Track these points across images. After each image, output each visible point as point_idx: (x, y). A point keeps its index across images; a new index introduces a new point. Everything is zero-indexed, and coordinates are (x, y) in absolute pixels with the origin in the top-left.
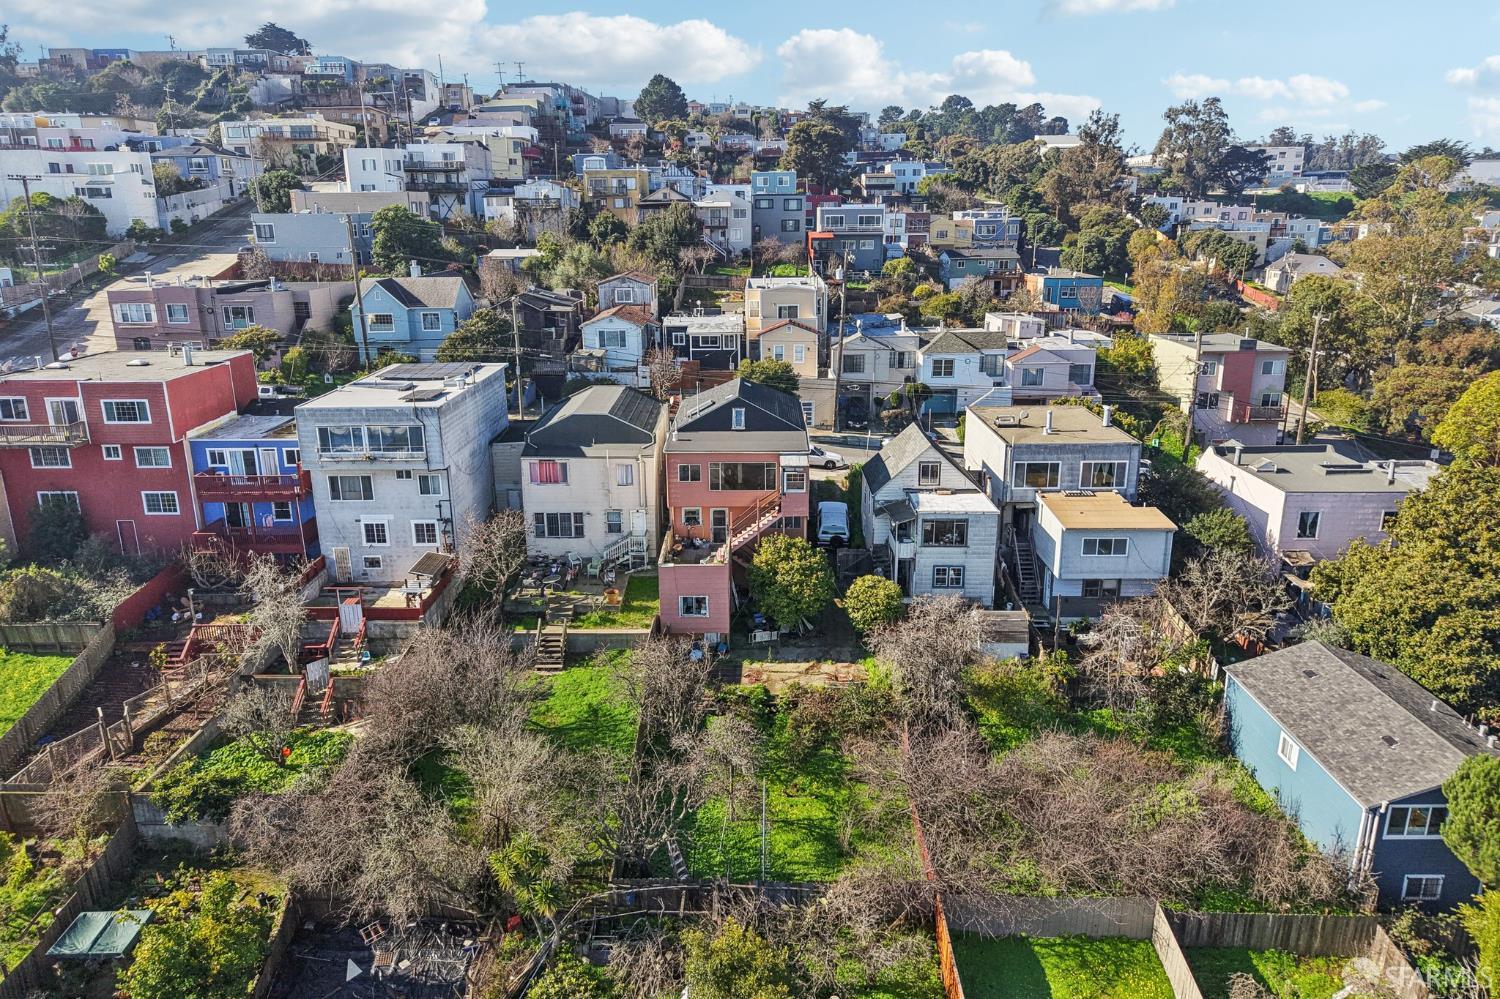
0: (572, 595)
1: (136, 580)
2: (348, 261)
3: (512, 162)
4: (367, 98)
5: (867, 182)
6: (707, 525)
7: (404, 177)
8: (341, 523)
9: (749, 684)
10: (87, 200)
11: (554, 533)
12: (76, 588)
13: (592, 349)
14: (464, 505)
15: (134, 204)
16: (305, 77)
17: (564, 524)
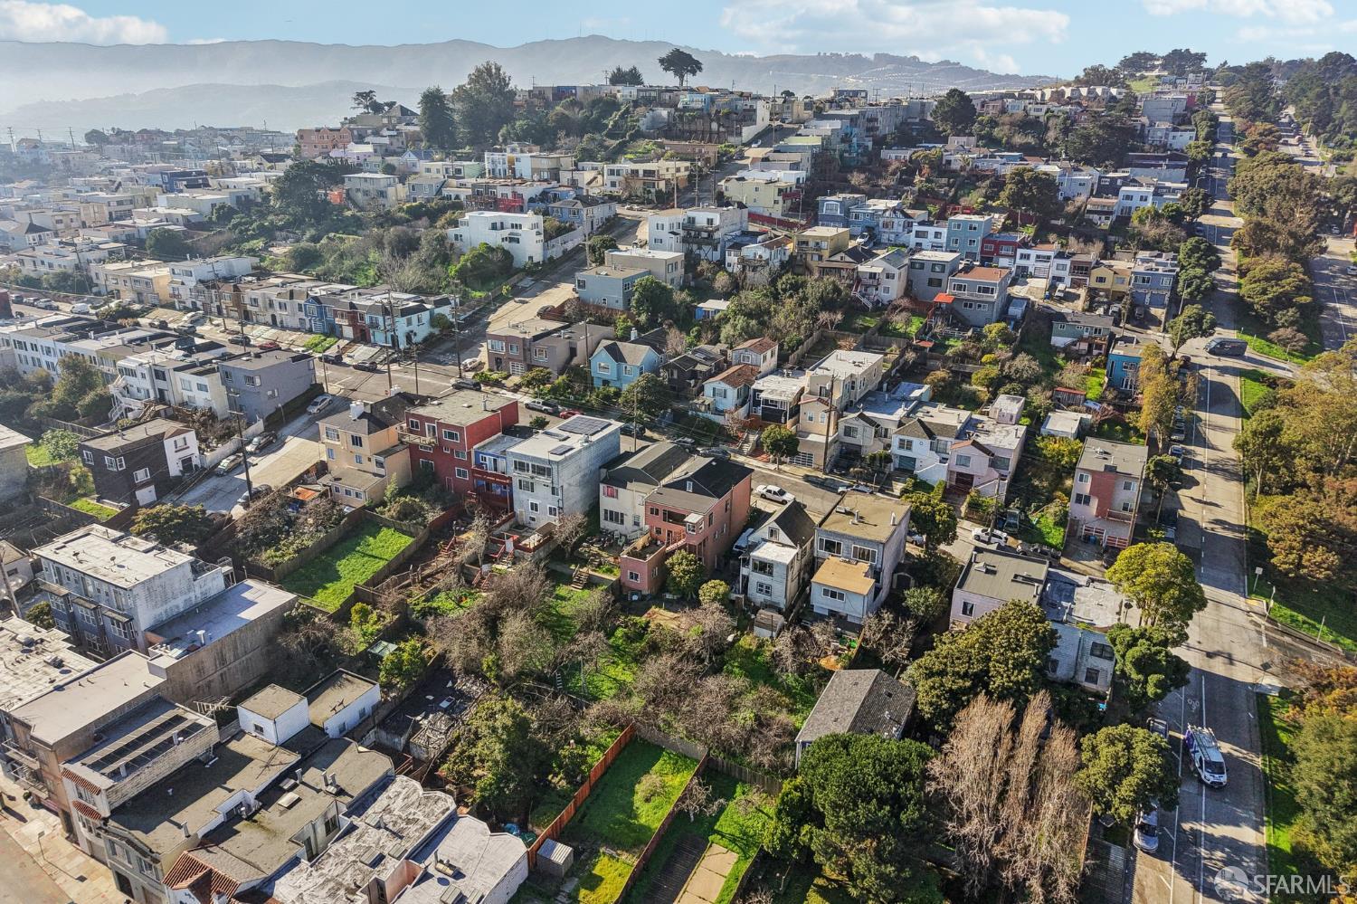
0: (604, 554)
1: (443, 509)
2: (620, 306)
3: (776, 202)
4: (714, 126)
5: (1089, 207)
6: (664, 535)
7: (682, 233)
8: (522, 501)
9: (644, 619)
10: (506, 245)
11: (611, 519)
12: (422, 508)
13: (708, 396)
14: (572, 501)
15: (531, 247)
16: (677, 110)
17: (616, 517)
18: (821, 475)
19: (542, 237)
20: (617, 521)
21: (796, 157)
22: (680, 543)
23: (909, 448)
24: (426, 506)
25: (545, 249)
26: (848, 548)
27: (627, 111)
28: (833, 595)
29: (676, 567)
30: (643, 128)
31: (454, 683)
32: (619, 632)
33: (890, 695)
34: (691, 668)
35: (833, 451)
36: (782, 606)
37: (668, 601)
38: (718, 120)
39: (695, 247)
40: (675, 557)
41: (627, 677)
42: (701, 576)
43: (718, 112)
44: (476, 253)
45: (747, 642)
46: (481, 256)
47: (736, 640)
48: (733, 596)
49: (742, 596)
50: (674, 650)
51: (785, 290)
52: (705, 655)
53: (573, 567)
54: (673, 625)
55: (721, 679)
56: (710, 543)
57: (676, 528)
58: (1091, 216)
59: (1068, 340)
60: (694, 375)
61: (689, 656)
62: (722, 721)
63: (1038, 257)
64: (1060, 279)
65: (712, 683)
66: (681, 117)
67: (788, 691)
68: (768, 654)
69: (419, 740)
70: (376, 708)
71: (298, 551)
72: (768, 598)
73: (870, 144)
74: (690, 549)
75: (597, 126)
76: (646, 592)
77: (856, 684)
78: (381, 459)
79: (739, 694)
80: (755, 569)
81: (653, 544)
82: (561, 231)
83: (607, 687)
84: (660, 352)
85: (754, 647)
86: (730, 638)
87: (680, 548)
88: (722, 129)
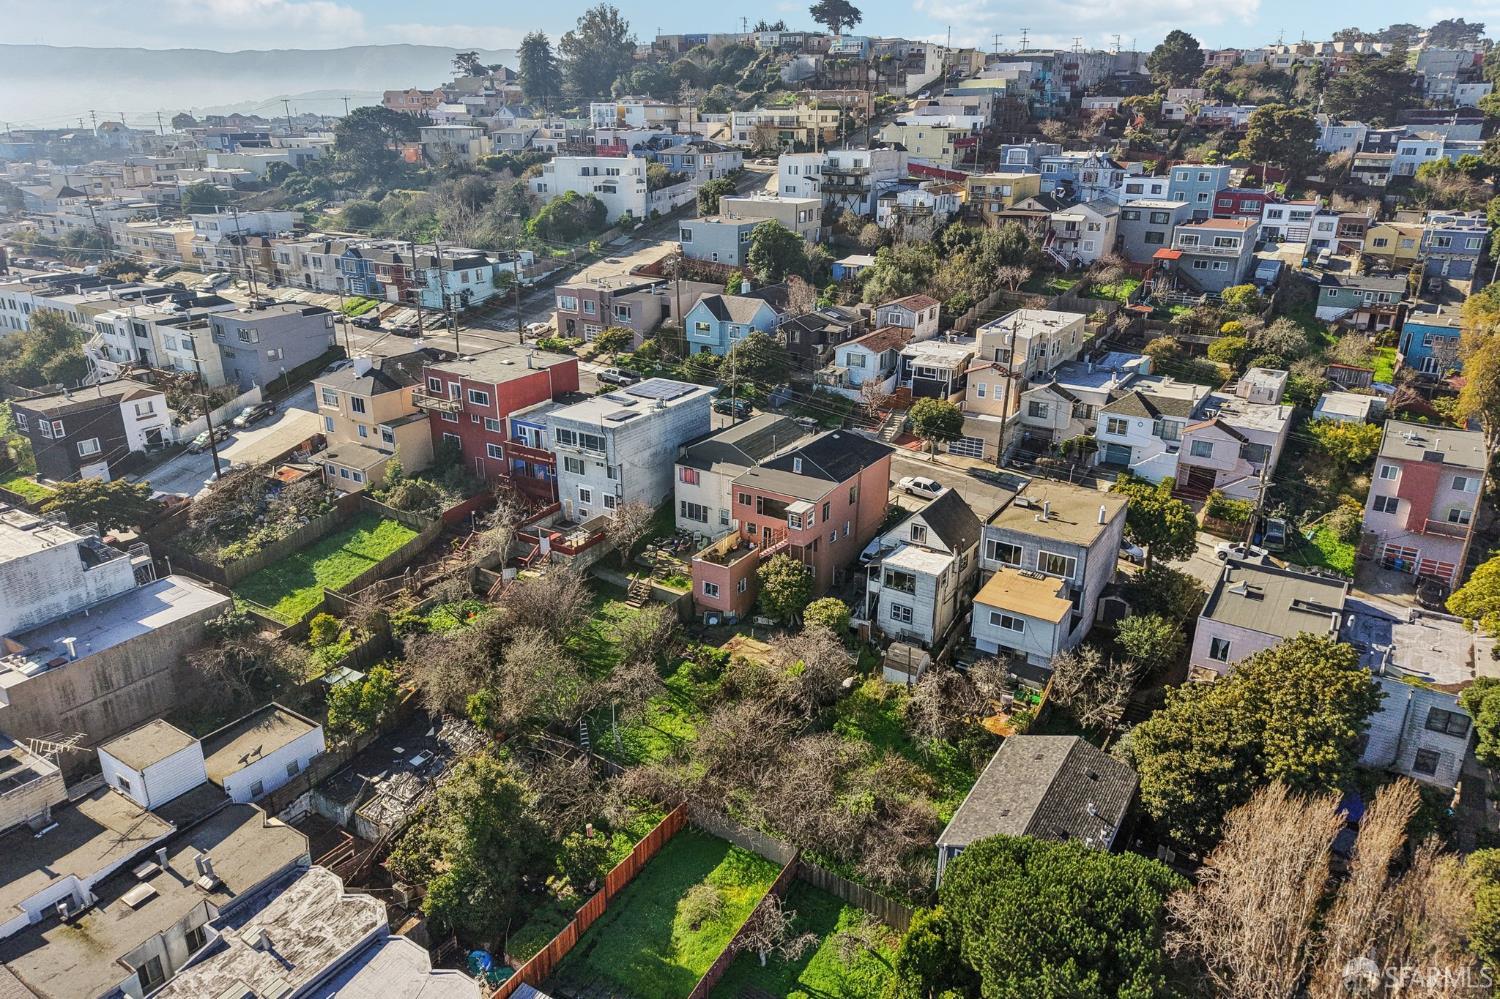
0: (676, 561)
1: (463, 498)
2: (735, 262)
3: (945, 151)
4: (872, 74)
5: (1357, 163)
6: (760, 535)
7: (821, 179)
8: (569, 485)
9: (723, 649)
10: (599, 195)
11: (691, 516)
12: (438, 496)
13: (840, 366)
14: (637, 488)
15: (630, 198)
16: (827, 56)
17: (697, 512)
18: (994, 469)
19: (644, 186)
20: (697, 517)
21: (972, 101)
22: (780, 545)
23: (1123, 432)
24: (443, 494)
25: (649, 200)
26: (1031, 555)
27: (766, 60)
28: (1007, 622)
29: (772, 578)
30: (785, 78)
31: (436, 731)
32: (685, 669)
33: (1095, 777)
34: (780, 722)
35: (1013, 435)
36: (928, 639)
37: (760, 627)
38: (877, 67)
39: (838, 197)
40: (771, 563)
41: (688, 732)
42: (808, 590)
43: (877, 58)
44: (559, 202)
45: (872, 689)
46: (566, 206)
47: (856, 685)
48: (855, 622)
49: (868, 623)
50: (761, 696)
51: (952, 244)
52: (807, 704)
53: (630, 577)
54: (764, 661)
55: (827, 742)
56: (823, 546)
57: (775, 523)
58: (1360, 175)
59: (1341, 311)
60: (823, 338)
61: (782, 705)
62: (823, 805)
63: (1293, 213)
64: (1323, 243)
65: (811, 747)
66: (831, 65)
67: (931, 765)
68: (902, 707)
69: (370, 812)
70: (317, 760)
71: (262, 545)
72: (907, 627)
73: (1068, 95)
74: (794, 552)
75: (729, 77)
76: (729, 614)
77: (1040, 757)
78: (389, 429)
79: (854, 765)
80: (889, 581)
81: (744, 545)
82: (668, 181)
83: (657, 748)
84: (779, 311)
85: (881, 697)
86: (847, 683)
87: (779, 552)
88: (881, 78)
